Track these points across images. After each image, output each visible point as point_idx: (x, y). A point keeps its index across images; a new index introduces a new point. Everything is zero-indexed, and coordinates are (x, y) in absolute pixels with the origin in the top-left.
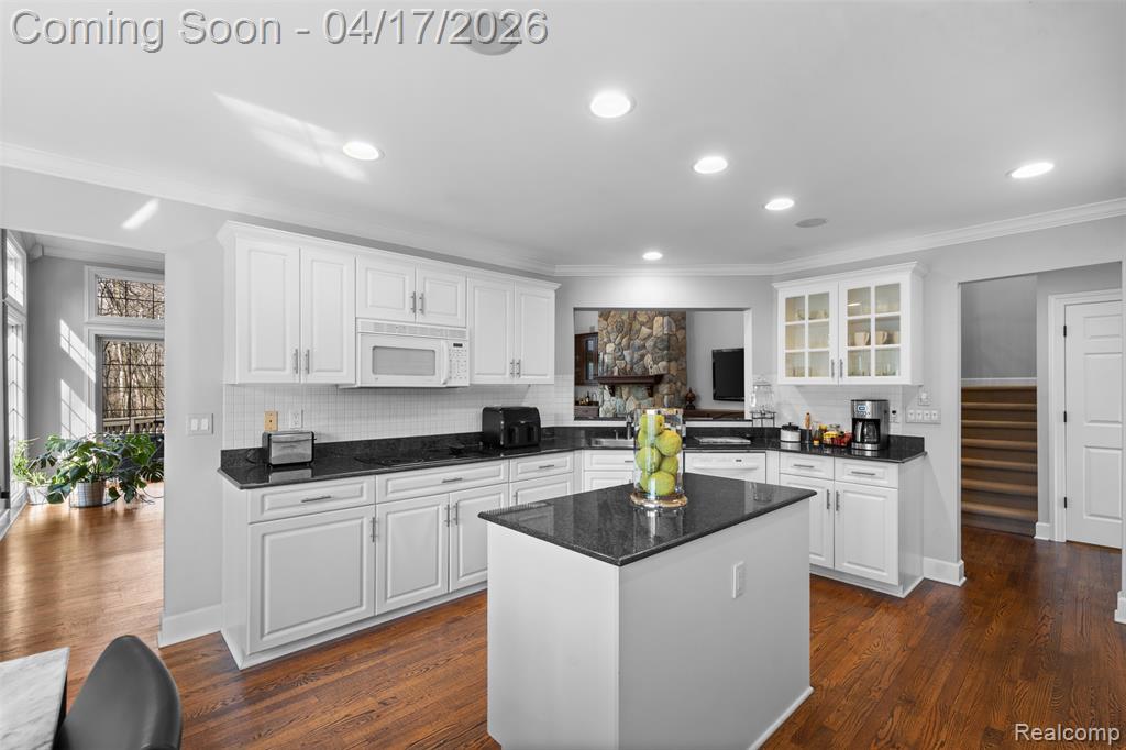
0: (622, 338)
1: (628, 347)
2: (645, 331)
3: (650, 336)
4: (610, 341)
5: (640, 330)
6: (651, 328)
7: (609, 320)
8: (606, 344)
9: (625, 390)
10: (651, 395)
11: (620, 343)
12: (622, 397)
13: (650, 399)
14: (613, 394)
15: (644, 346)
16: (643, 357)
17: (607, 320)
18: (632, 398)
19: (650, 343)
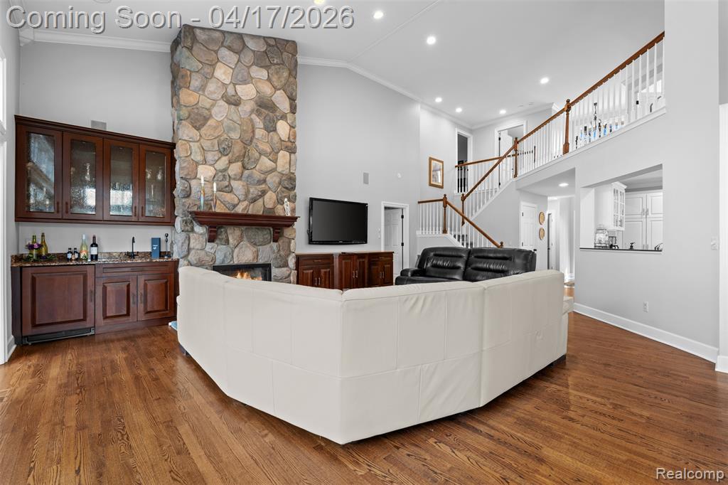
0: (230, 162)
1: (240, 179)
2: (266, 163)
3: (274, 170)
4: (205, 162)
5: (257, 160)
6: (275, 161)
7: (203, 131)
8: (197, 164)
9: (233, 234)
10: (275, 241)
11: (225, 170)
12: (227, 242)
13: (274, 245)
14: (211, 239)
15: (265, 181)
16: (264, 193)
17: (198, 129)
18: (245, 243)
19: (272, 180)
